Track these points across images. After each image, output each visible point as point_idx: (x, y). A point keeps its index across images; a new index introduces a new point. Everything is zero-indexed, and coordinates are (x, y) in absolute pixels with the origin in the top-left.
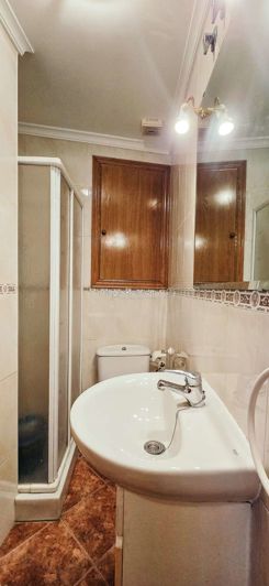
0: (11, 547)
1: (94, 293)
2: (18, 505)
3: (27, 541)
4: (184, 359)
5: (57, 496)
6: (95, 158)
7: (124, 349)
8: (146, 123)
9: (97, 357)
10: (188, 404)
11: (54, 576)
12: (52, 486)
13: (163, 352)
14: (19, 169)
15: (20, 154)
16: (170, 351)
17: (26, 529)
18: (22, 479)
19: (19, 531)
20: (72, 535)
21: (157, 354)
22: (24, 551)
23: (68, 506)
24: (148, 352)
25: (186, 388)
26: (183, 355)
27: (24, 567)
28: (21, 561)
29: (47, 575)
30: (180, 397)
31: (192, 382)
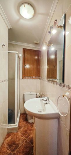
0: (7, 138)
1: (23, 80)
2: (8, 129)
3: (11, 136)
4: (44, 95)
5: (17, 126)
6: (23, 49)
7: (30, 93)
8: (35, 42)
9: (24, 95)
10: (46, 103)
11: (18, 142)
12: (15, 124)
13: (39, 93)
14: (9, 54)
15: (9, 51)
16: (41, 93)
17: (10, 134)
18: (9, 123)
19: (8, 135)
20: (21, 134)
21: (38, 94)
22: (10, 138)
23: (19, 129)
24: (36, 94)
25: (46, 100)
26: (44, 94)
27: (11, 141)
28: (10, 140)
29: (16, 142)
30: (45, 102)
31: (47, 99)
